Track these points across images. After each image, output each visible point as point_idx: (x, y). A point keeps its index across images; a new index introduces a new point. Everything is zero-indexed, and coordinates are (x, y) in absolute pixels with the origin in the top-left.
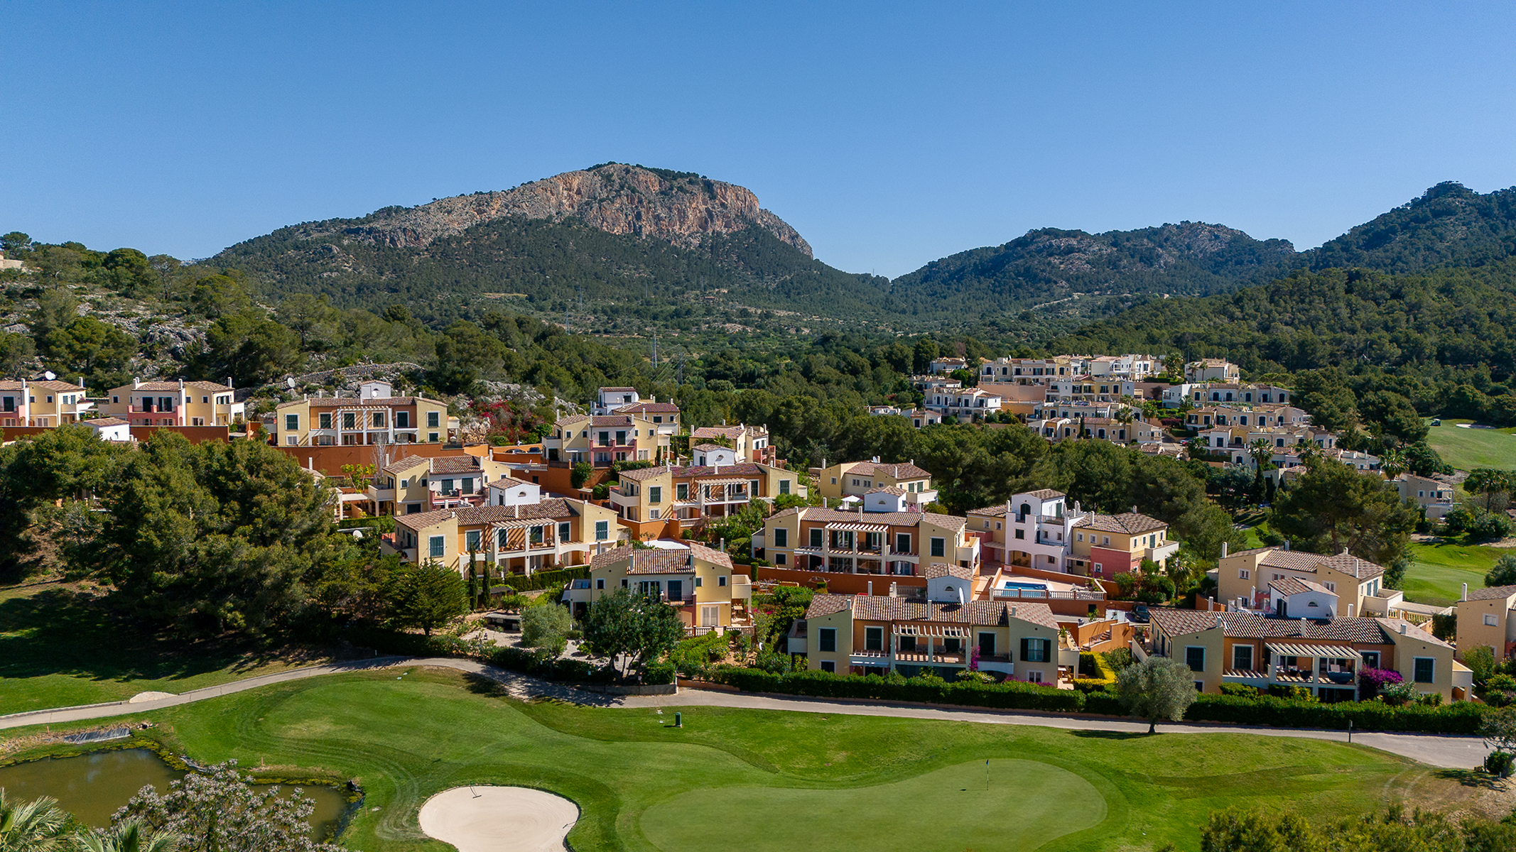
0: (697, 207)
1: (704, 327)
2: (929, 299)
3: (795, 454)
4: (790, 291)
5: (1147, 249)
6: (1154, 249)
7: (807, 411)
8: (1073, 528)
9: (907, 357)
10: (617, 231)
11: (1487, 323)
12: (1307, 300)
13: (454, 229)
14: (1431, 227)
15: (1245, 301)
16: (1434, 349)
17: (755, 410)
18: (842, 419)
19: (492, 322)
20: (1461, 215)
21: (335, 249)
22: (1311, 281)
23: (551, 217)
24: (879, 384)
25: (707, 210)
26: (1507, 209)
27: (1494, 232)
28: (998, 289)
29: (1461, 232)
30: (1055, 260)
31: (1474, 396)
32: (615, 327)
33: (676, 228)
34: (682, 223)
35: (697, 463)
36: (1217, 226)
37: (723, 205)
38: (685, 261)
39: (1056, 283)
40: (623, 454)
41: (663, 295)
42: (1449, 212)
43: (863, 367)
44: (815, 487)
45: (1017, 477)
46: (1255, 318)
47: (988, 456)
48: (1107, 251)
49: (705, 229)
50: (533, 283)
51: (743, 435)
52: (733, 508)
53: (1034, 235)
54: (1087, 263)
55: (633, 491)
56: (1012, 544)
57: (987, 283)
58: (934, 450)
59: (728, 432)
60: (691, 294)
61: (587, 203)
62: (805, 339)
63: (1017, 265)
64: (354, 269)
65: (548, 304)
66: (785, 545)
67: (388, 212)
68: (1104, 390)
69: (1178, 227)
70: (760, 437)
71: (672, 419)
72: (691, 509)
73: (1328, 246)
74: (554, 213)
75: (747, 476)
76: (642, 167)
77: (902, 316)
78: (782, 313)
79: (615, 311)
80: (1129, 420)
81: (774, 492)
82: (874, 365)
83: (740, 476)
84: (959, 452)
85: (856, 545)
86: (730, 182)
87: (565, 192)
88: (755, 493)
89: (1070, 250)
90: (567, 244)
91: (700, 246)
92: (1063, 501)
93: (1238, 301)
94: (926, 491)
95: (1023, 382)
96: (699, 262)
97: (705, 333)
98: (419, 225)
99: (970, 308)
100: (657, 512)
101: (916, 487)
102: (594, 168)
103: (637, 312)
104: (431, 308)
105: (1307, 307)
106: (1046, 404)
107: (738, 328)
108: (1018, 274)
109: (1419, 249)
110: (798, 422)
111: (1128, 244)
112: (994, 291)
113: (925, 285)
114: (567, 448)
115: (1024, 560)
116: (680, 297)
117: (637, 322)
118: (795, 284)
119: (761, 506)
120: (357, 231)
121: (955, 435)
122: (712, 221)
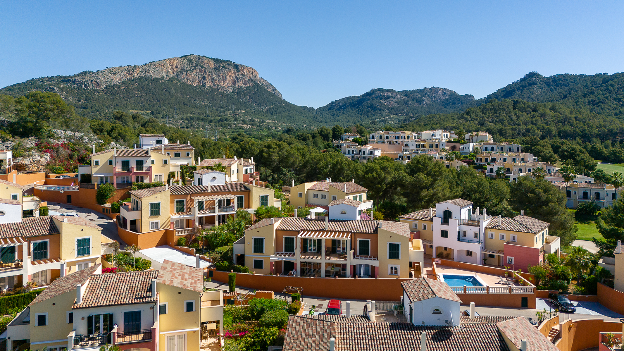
0: (231, 75)
1: (233, 126)
2: (332, 117)
3: (273, 177)
4: (272, 112)
5: (419, 97)
6: (421, 97)
7: (281, 150)
8: (486, 228)
9: (329, 133)
10: (194, 84)
11: (575, 122)
12: (498, 112)
13: (116, 81)
14: (529, 89)
15: (471, 112)
16: (557, 132)
17: (247, 151)
18: (303, 155)
19: (118, 116)
20: (539, 85)
21: (56, 89)
22: (499, 104)
23: (163, 77)
24: (316, 146)
25: (236, 76)
26: (556, 83)
27: (552, 91)
28: (360, 113)
29: (539, 92)
30: (383, 101)
31: (600, 149)
32: (191, 125)
33: (222, 84)
34: (224, 82)
35: (196, 183)
36: (445, 89)
37: (242, 75)
38: (226, 98)
39: (383, 110)
40: (142, 178)
41: (215, 113)
42: (535, 84)
43: (308, 137)
44: (287, 200)
45: (428, 190)
46: (477, 120)
47: (408, 177)
48: (403, 98)
49: (235, 85)
50: (154, 106)
51: (236, 164)
52: (222, 219)
53: (374, 91)
54: (396, 102)
55: (137, 207)
56: (438, 241)
57: (355, 110)
58: (367, 173)
59: (224, 162)
60: (228, 113)
61: (181, 72)
62: (279, 131)
63: (368, 103)
64: (66, 98)
65: (160, 116)
66: (262, 252)
67: (85, 73)
68: (431, 146)
69: (430, 89)
70: (248, 166)
71: (188, 154)
72: (188, 220)
73: (489, 97)
74: (165, 75)
75: (234, 193)
76: (206, 57)
77: (321, 123)
78: (269, 121)
79: (192, 119)
80: (452, 160)
81: (256, 205)
82: (314, 137)
83: (229, 193)
84: (383, 174)
85: (324, 251)
86: (246, 65)
87: (170, 67)
88: (240, 205)
89: (388, 97)
90: (170, 89)
91: (233, 92)
92: (471, 207)
93: (468, 113)
94: (365, 201)
95: (390, 143)
96: (232, 99)
97: (234, 128)
98: (99, 79)
99: (349, 120)
100: (157, 223)
101: (358, 199)
102: (184, 56)
103: (202, 119)
104: (101, 116)
105: (498, 115)
106: (405, 153)
107: (249, 127)
108: (368, 107)
109: (525, 97)
110: (275, 157)
111: (411, 95)
112: (358, 114)
113: (330, 111)
114: (95, 173)
115: (445, 253)
116: (223, 114)
117: (202, 123)
118: (275, 109)
119: (244, 216)
120: (68, 81)
121: (379, 163)
122: (238, 81)
